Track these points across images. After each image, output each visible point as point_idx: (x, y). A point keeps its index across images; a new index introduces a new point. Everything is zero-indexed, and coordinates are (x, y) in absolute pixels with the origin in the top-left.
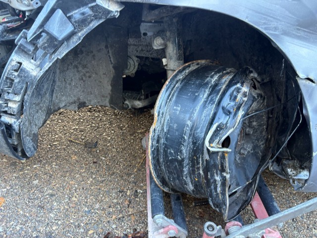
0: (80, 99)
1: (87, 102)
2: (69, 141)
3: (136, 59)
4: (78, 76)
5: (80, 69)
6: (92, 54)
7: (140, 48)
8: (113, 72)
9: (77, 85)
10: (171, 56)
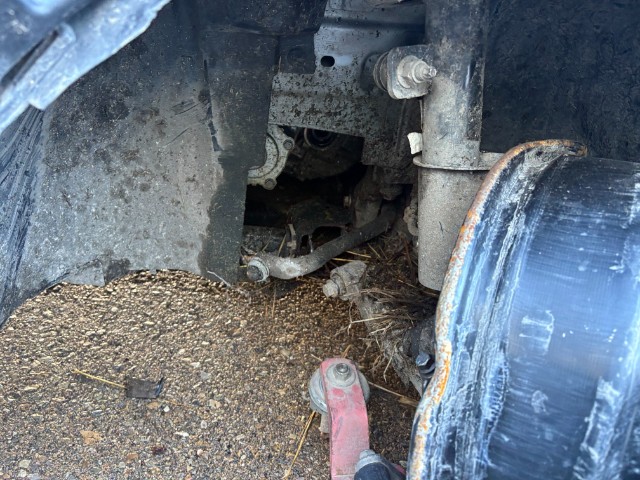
0: (111, 253)
1: (132, 260)
2: (76, 376)
3: (285, 138)
4: (107, 184)
5: (116, 163)
6: (157, 119)
7: (308, 104)
8: (218, 173)
9: (106, 213)
10: (447, 124)
